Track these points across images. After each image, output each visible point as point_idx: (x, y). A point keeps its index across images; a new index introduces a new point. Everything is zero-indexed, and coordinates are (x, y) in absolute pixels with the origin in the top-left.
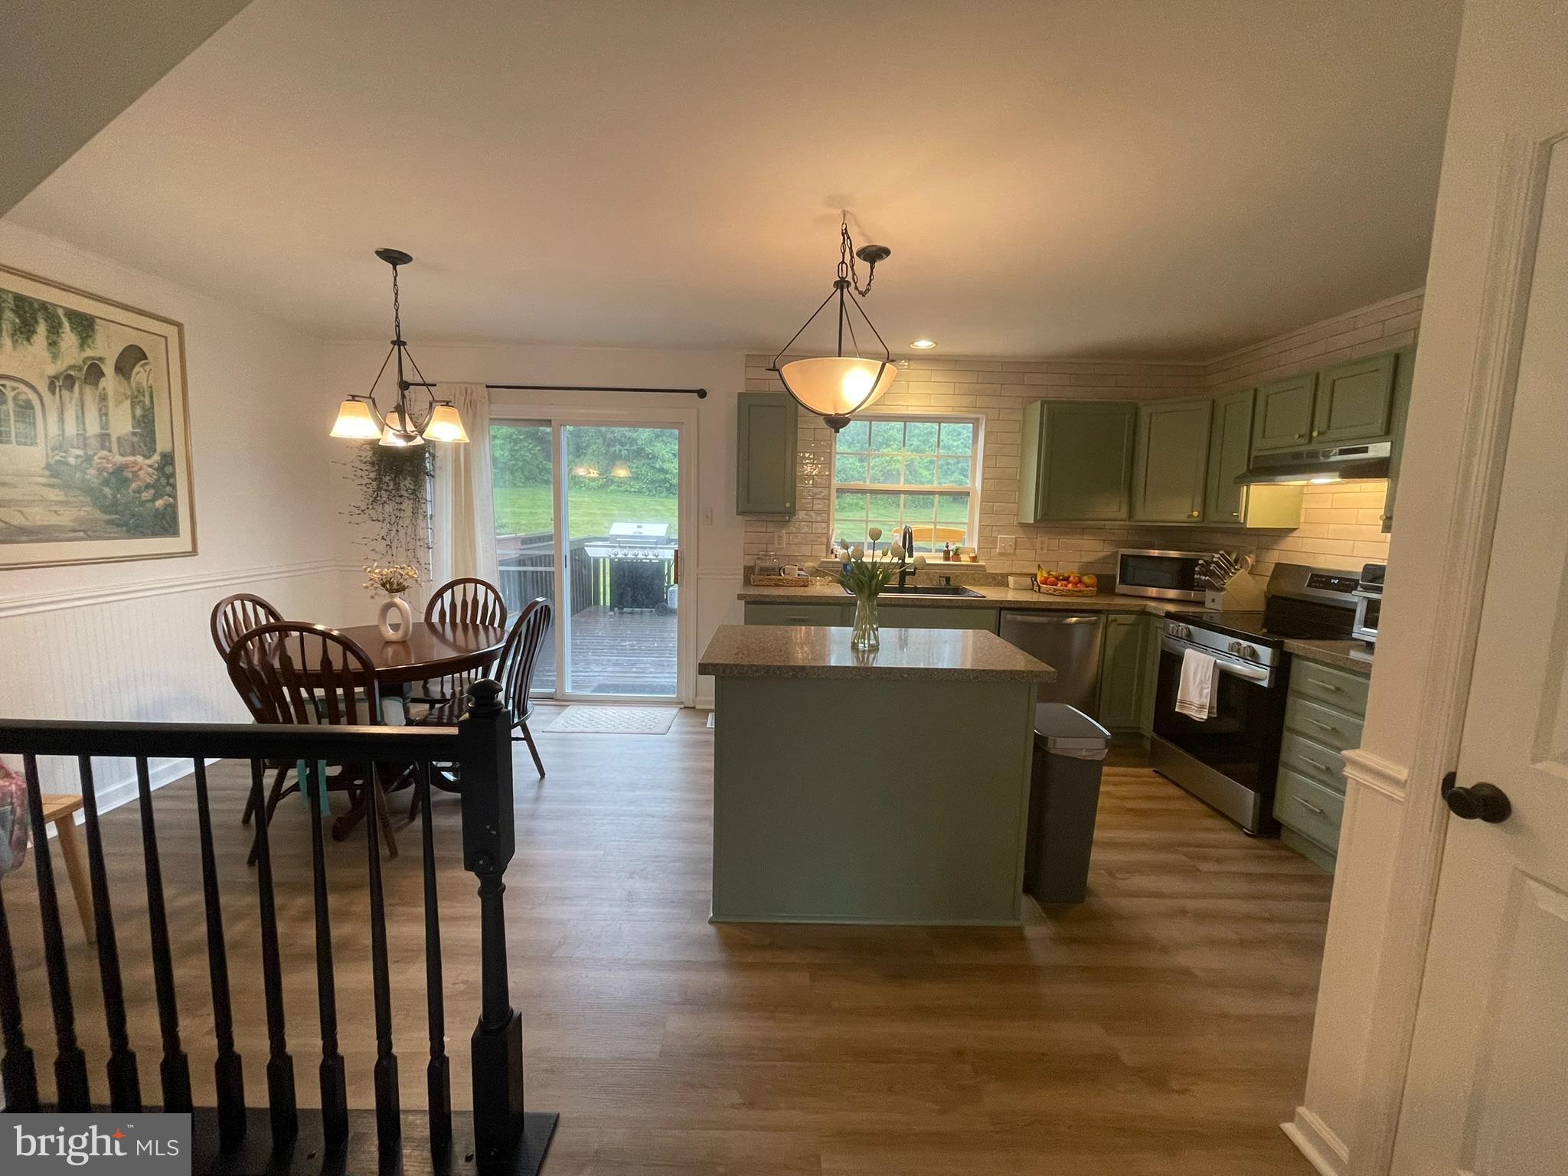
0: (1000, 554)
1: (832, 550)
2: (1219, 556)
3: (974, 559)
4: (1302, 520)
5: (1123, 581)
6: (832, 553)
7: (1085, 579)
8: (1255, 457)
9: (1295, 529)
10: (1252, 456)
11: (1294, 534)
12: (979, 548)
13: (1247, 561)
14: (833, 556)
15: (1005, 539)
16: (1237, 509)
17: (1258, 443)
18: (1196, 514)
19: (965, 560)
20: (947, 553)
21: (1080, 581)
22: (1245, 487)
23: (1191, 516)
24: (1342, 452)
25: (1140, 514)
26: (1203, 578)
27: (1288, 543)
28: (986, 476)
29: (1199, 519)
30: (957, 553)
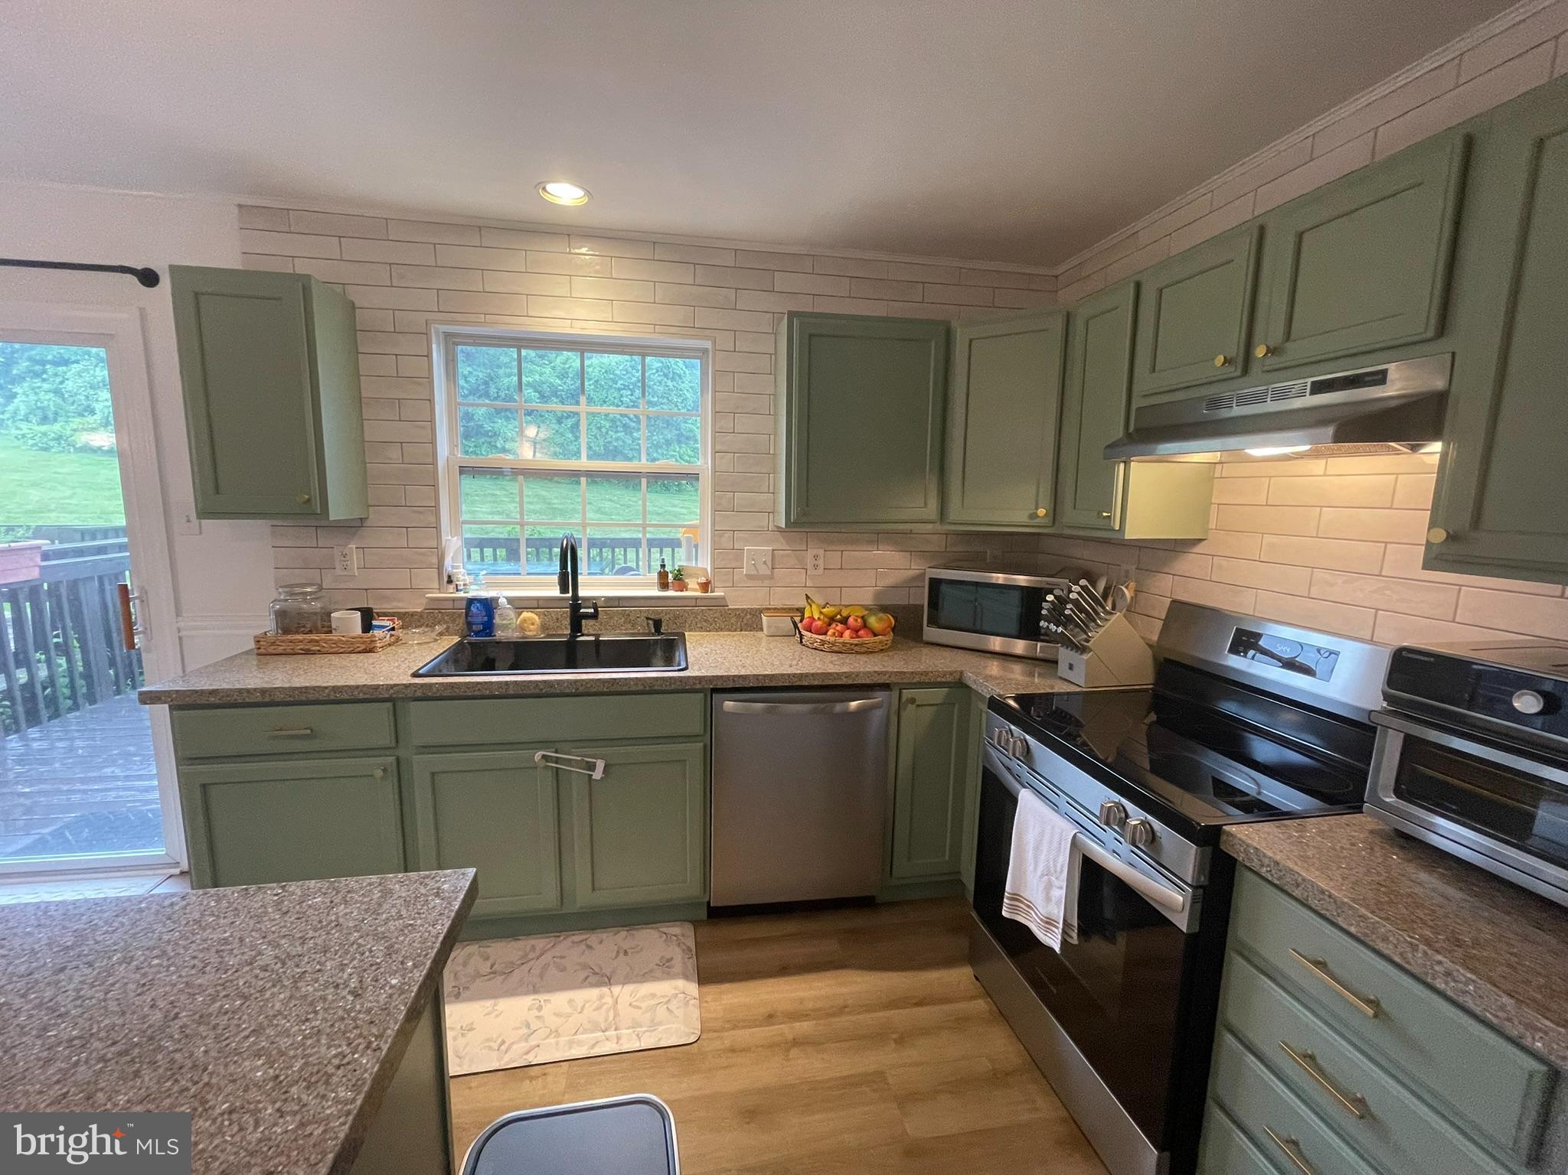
0: (749, 577)
1: (449, 577)
2: (1078, 589)
3: (705, 587)
4: (1212, 525)
5: (934, 622)
6: (450, 581)
7: (873, 621)
8: (1138, 409)
9: (1200, 540)
10: (1134, 407)
11: (1198, 549)
12: (714, 568)
13: (1123, 594)
14: (451, 588)
15: (756, 552)
16: (1109, 507)
17: (1144, 381)
18: (1042, 512)
19: (693, 591)
20: (663, 575)
21: (865, 625)
22: (1122, 466)
23: (1034, 516)
24: (1319, 388)
25: (955, 513)
26: (1053, 627)
27: (1189, 564)
28: (718, 448)
29: (1047, 521)
30: (679, 577)
